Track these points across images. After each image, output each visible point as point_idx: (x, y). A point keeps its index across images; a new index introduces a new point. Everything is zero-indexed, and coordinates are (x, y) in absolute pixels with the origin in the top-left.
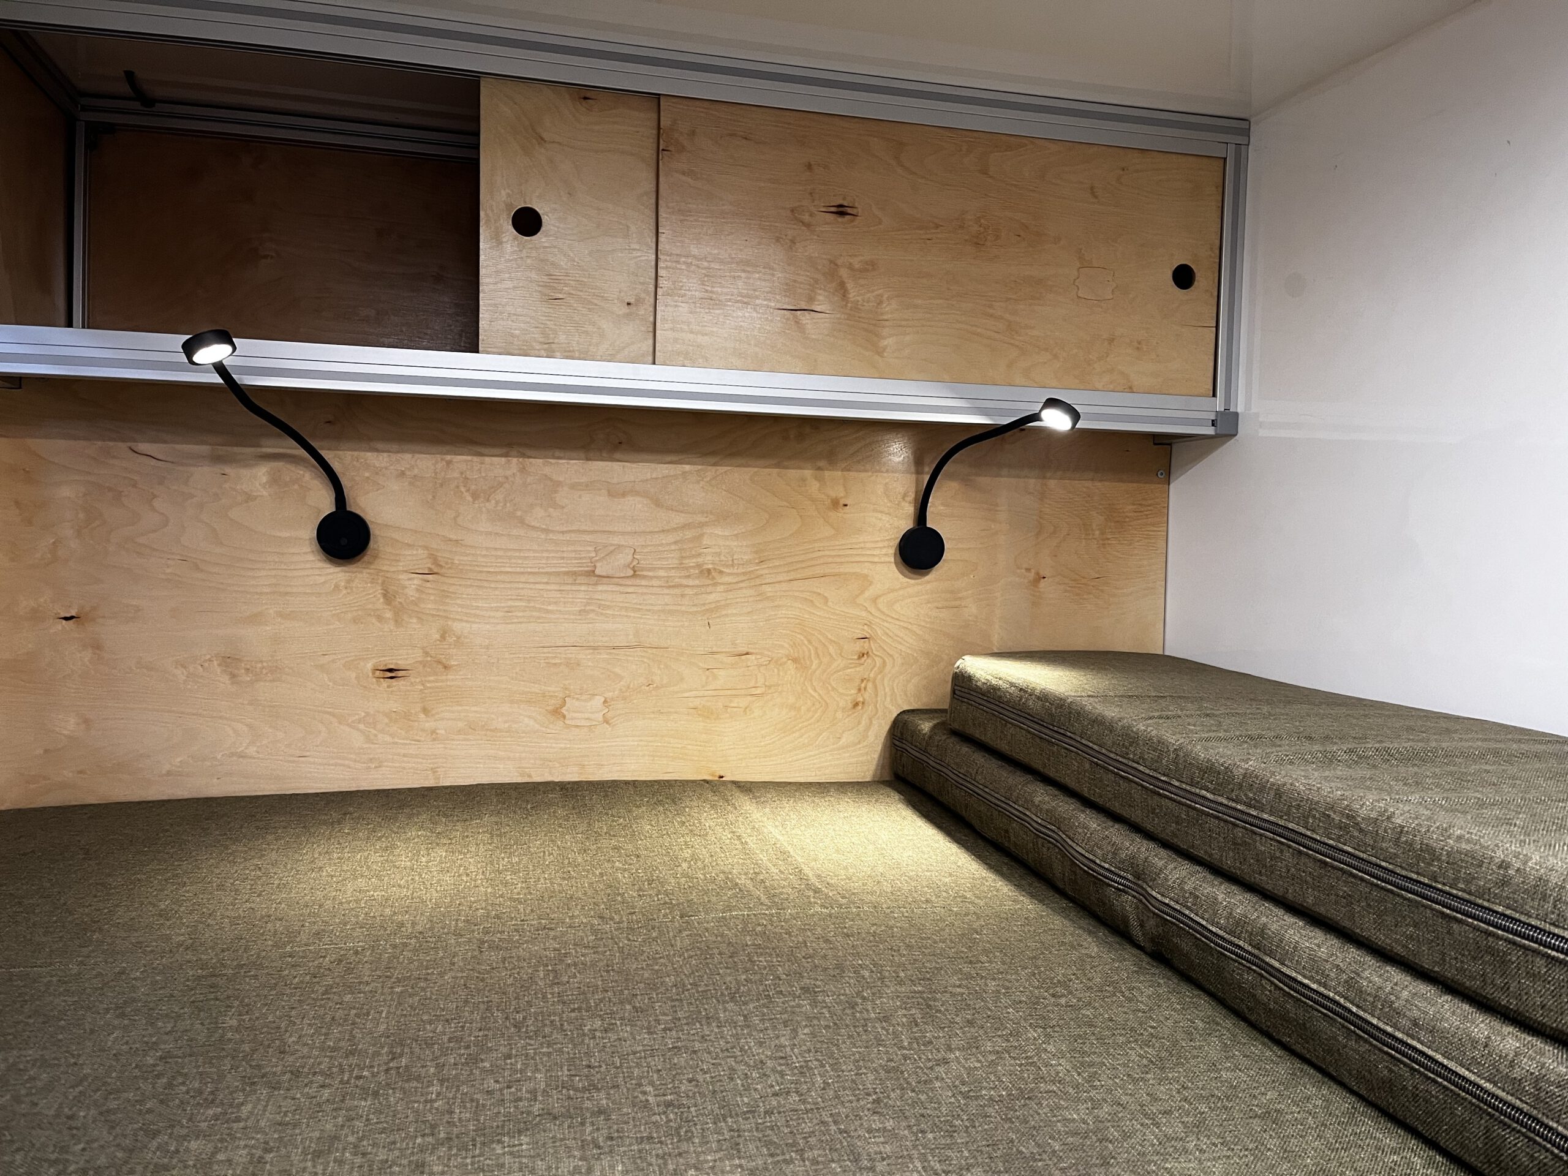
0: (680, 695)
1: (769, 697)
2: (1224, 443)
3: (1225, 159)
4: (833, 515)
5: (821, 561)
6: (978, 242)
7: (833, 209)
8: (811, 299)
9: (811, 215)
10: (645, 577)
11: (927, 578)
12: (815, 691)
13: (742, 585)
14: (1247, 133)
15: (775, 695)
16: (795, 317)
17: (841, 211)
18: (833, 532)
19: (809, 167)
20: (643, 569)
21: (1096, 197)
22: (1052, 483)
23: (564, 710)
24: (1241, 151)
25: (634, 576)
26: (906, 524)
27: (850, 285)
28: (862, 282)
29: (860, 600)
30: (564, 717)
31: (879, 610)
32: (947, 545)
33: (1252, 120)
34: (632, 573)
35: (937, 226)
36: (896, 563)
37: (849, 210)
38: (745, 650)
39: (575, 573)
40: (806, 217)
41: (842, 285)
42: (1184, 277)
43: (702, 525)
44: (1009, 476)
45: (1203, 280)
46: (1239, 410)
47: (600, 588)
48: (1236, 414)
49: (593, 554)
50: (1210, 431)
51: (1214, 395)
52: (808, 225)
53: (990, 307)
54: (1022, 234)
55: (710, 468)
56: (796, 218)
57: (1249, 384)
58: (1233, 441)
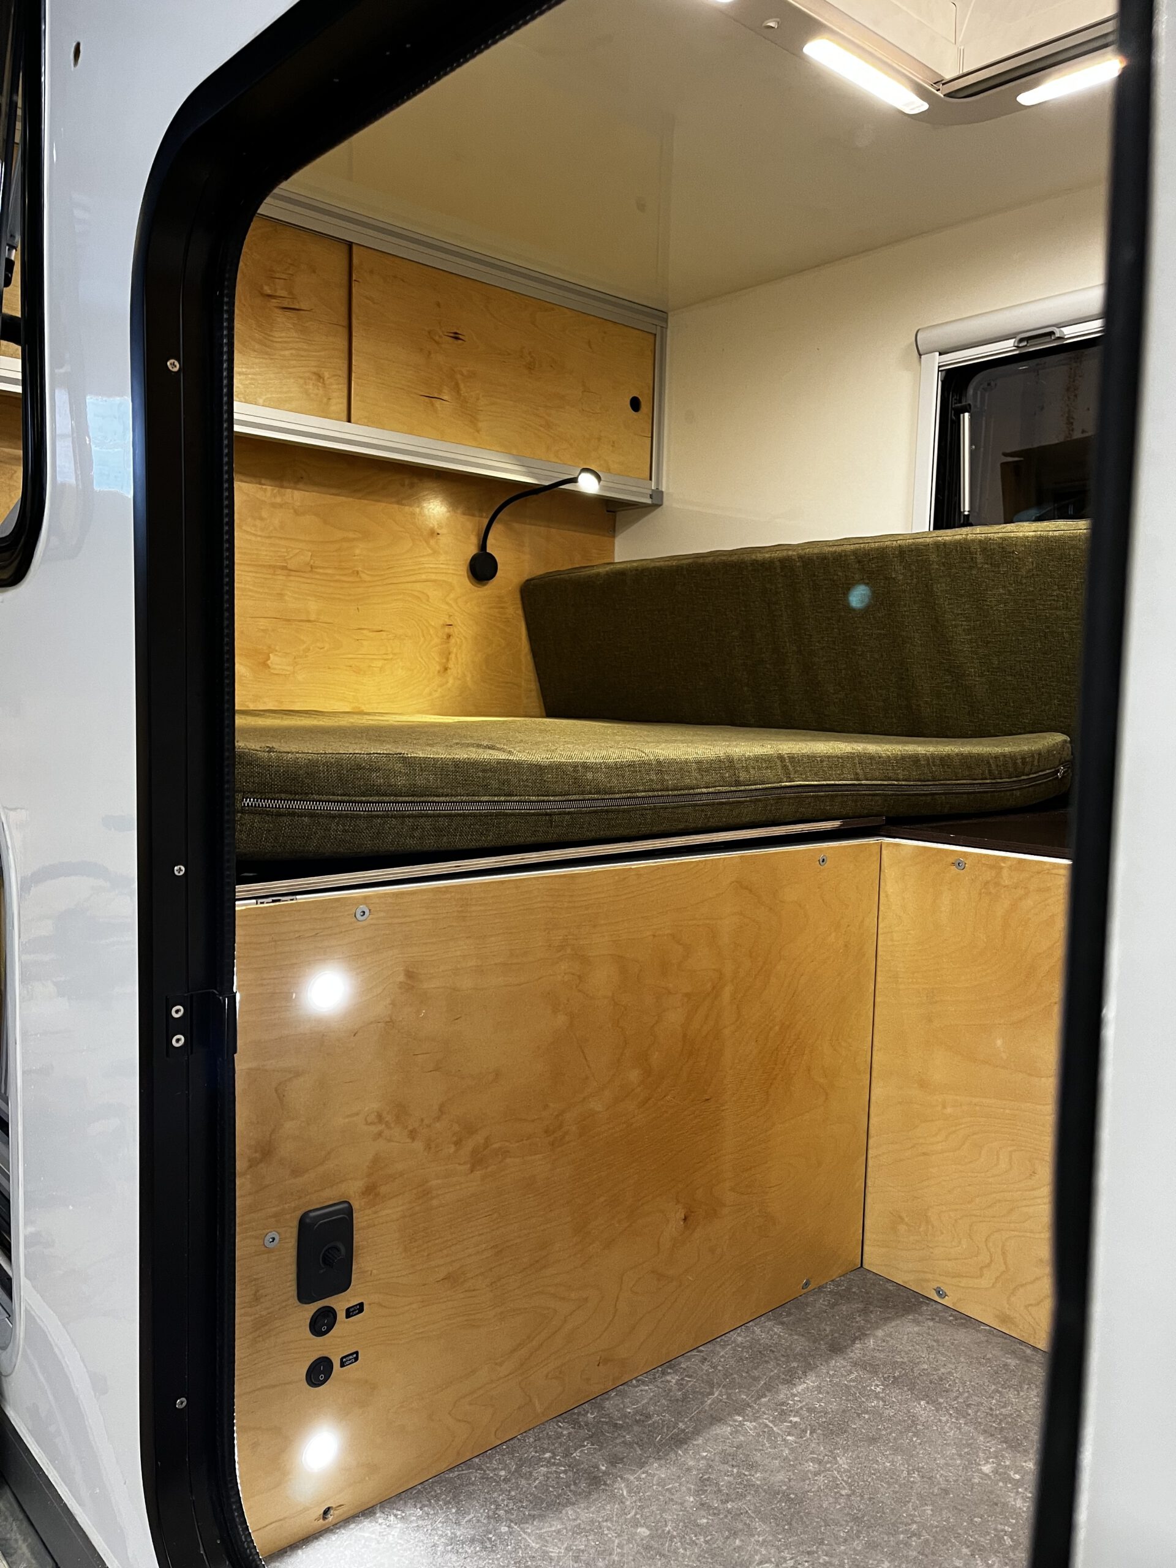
0: (341, 656)
1: (394, 662)
2: (654, 510)
3: (655, 335)
4: (432, 542)
5: (426, 571)
6: (530, 367)
7: (452, 335)
8: (440, 391)
9: (440, 337)
10: (318, 573)
11: (486, 587)
12: (422, 658)
13: (378, 583)
14: (666, 320)
15: (398, 660)
16: (431, 402)
17: (456, 337)
18: (430, 551)
19: (438, 305)
20: (317, 567)
21: (591, 348)
22: (553, 531)
23: (269, 662)
24: (664, 329)
25: (311, 571)
26: (472, 550)
27: (462, 386)
28: (468, 384)
29: (448, 599)
30: (269, 667)
31: (458, 606)
32: (499, 567)
33: (670, 314)
34: (310, 569)
35: (509, 354)
36: (468, 577)
37: (460, 337)
38: (380, 628)
39: (274, 567)
40: (437, 338)
41: (457, 385)
42: (635, 404)
43: (354, 539)
44: (530, 524)
45: (645, 407)
46: (663, 490)
47: (292, 578)
48: (662, 492)
49: (286, 554)
50: (649, 501)
51: (651, 479)
52: (437, 343)
53: (537, 410)
54: (553, 366)
55: (356, 500)
56: (432, 338)
57: (668, 476)
58: (660, 508)
